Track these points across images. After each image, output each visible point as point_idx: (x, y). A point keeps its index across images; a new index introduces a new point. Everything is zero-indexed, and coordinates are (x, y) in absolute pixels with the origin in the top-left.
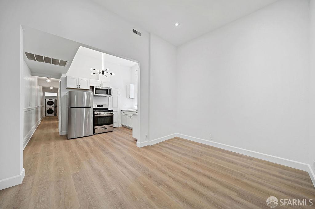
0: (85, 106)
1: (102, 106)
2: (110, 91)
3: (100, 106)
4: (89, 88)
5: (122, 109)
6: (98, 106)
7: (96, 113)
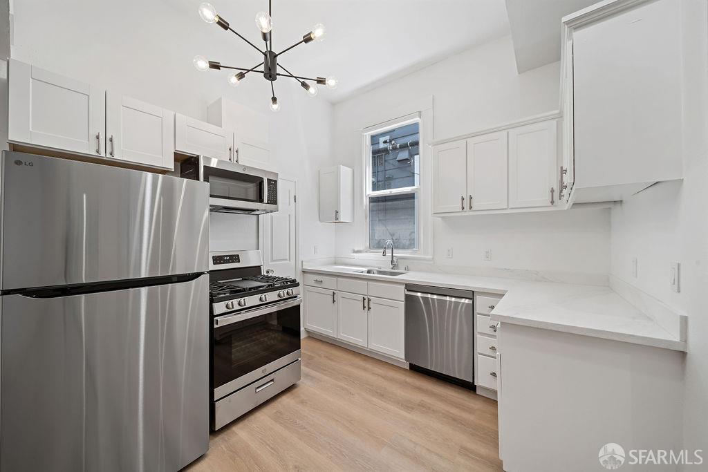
0: (144, 274)
1: (234, 258)
2: (273, 184)
3: (227, 262)
4: (170, 165)
5: (306, 267)
6: (218, 260)
7: (219, 308)
